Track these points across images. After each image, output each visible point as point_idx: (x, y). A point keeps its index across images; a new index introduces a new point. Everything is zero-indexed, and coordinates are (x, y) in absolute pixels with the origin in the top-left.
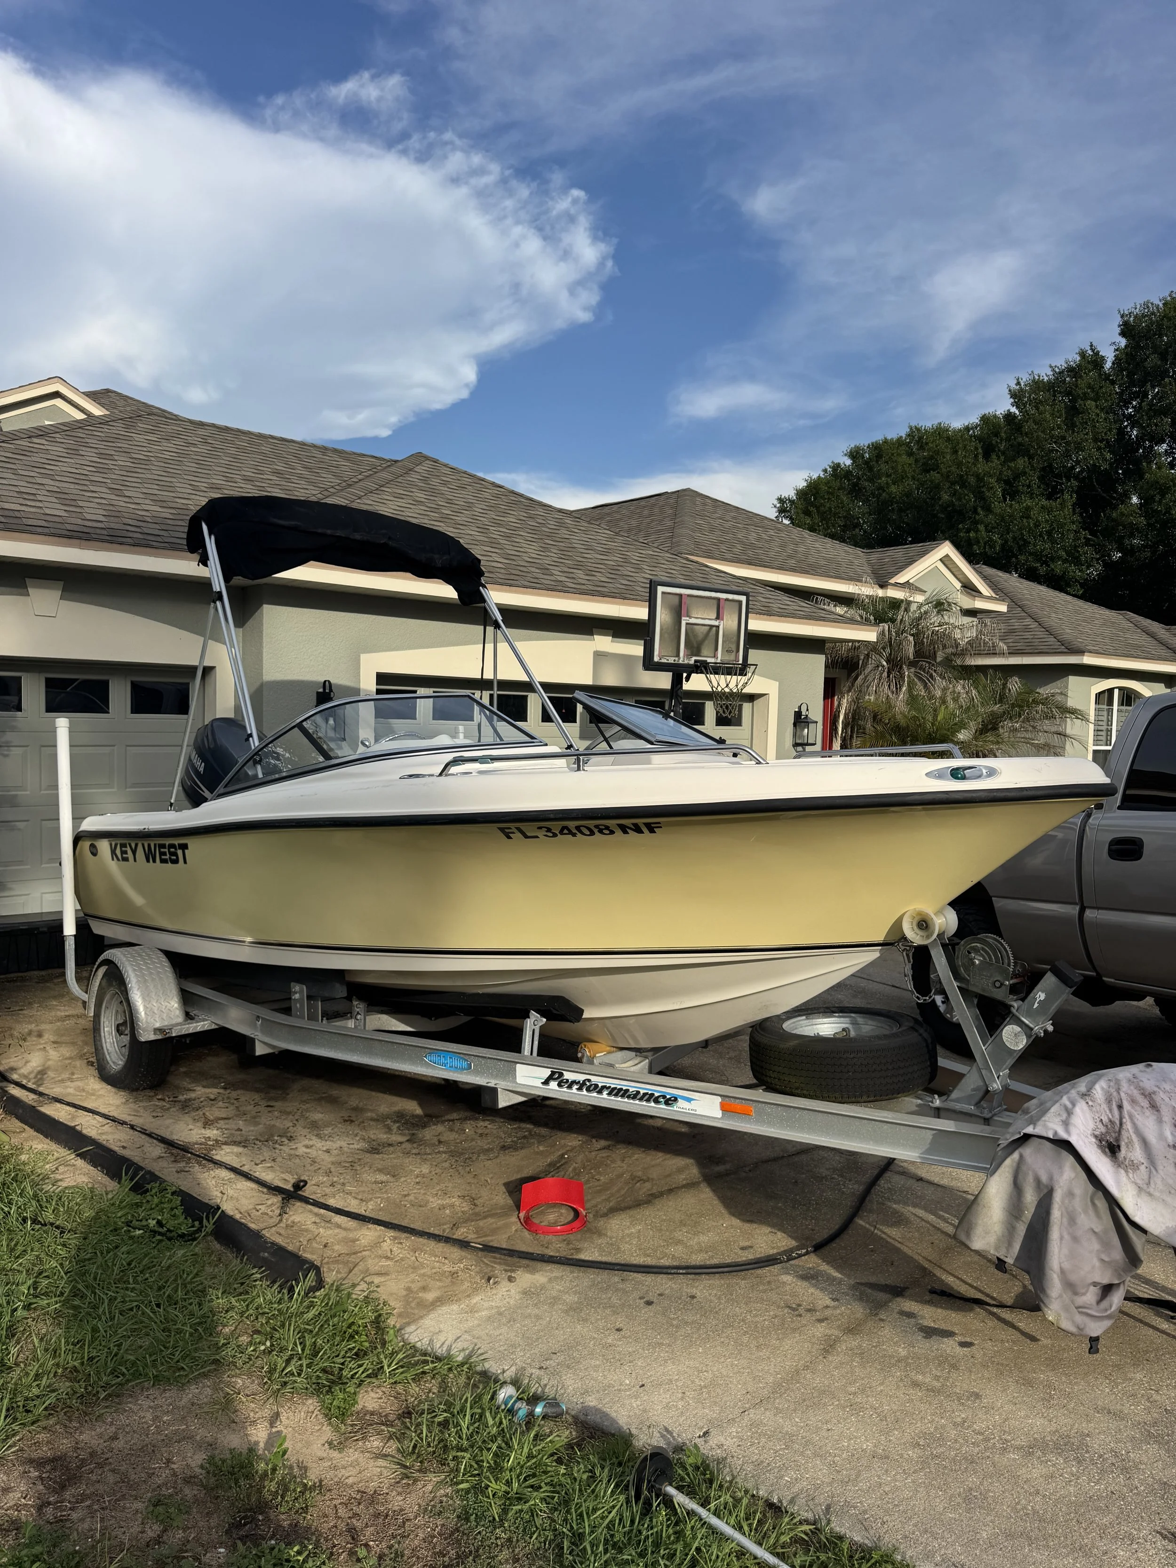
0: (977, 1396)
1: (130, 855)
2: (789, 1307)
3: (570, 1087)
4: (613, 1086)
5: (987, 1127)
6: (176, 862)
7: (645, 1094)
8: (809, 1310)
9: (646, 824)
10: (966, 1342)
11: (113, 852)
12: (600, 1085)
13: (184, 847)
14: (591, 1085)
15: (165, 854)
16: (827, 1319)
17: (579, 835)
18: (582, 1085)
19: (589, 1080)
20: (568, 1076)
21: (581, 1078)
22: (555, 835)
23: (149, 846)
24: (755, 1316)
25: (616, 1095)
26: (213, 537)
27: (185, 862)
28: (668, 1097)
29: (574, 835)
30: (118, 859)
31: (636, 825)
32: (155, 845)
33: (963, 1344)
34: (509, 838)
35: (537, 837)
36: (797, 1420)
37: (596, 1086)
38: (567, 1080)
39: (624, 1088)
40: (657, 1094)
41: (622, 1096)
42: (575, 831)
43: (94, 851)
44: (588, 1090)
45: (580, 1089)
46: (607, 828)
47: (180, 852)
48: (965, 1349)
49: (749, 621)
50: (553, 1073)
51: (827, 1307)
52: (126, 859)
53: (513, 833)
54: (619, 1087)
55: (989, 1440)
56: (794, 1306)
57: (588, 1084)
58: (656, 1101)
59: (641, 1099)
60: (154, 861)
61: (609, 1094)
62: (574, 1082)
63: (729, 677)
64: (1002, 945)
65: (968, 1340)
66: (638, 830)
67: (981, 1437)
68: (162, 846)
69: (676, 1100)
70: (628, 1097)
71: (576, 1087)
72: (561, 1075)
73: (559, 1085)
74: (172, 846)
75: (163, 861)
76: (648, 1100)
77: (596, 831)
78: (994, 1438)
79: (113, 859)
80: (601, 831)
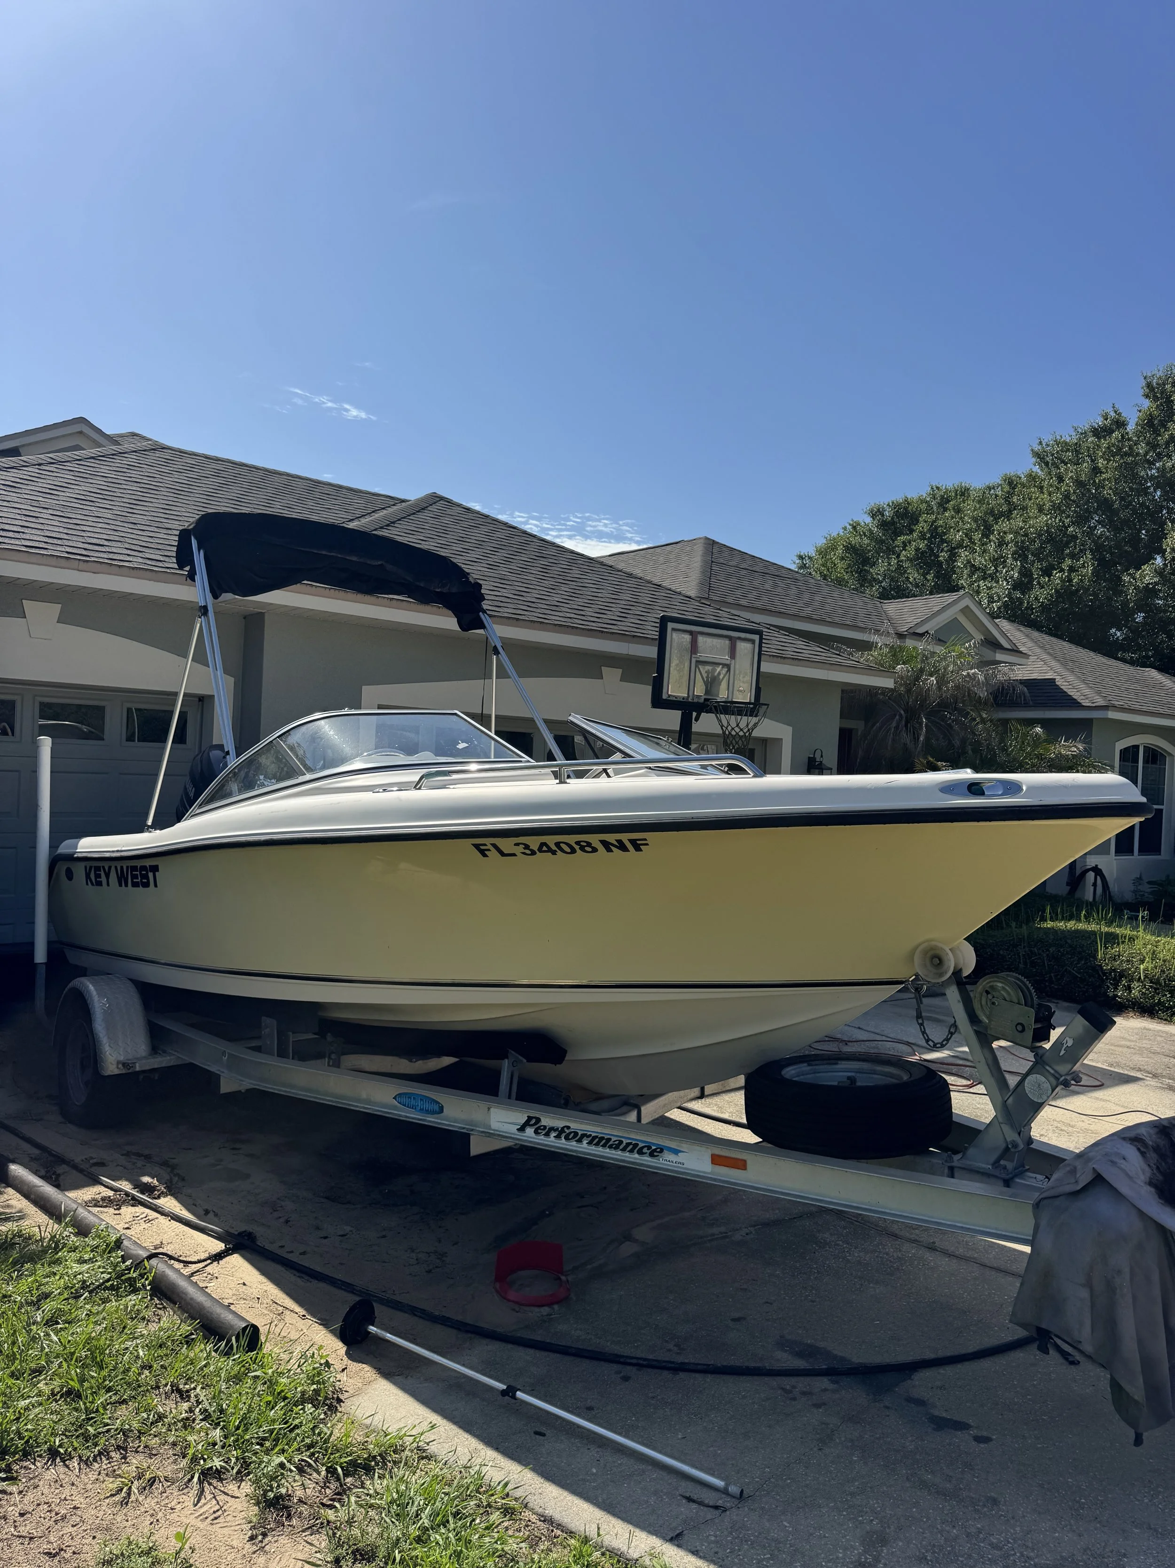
0: (995, 1502)
1: (103, 879)
2: (783, 1389)
3: (547, 1135)
4: (594, 1134)
5: (1006, 1189)
6: (147, 885)
7: (628, 1144)
8: (804, 1393)
9: (631, 841)
10: (982, 1437)
11: (88, 876)
12: (580, 1133)
13: (155, 869)
14: (571, 1133)
15: (136, 877)
16: (824, 1404)
17: (559, 853)
18: (560, 1132)
19: (568, 1127)
20: (546, 1121)
21: (559, 1124)
22: (533, 853)
23: (122, 868)
24: (744, 1397)
25: (597, 1144)
26: (202, 552)
27: (156, 886)
28: (654, 1148)
29: (554, 853)
30: (92, 884)
31: (619, 841)
32: (127, 867)
33: (978, 1439)
34: (485, 855)
35: (514, 855)
36: (785, 1523)
37: (576, 1134)
38: (545, 1127)
39: (606, 1137)
40: (641, 1145)
41: (604, 1146)
42: (554, 848)
43: (70, 875)
44: (567, 1138)
45: (558, 1137)
46: (589, 844)
47: (151, 875)
48: (982, 1445)
49: (762, 663)
50: (530, 1118)
51: (826, 1390)
52: (99, 884)
53: (489, 850)
54: (600, 1135)
55: (1008, 1556)
56: (788, 1387)
57: (567, 1131)
58: (640, 1152)
59: (624, 1150)
60: (126, 885)
61: (589, 1143)
62: (552, 1129)
63: (739, 717)
64: (1025, 985)
65: (985, 1434)
66: (622, 847)
67: (999, 1553)
68: (134, 868)
69: (662, 1151)
70: (610, 1147)
71: (553, 1134)
72: (538, 1120)
73: (536, 1132)
74: (143, 868)
75: (135, 885)
76: (631, 1151)
77: (577, 847)
78: (1015, 1554)
79: (87, 884)
80: (582, 849)
